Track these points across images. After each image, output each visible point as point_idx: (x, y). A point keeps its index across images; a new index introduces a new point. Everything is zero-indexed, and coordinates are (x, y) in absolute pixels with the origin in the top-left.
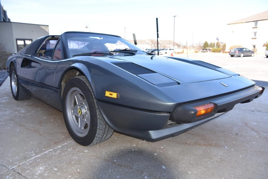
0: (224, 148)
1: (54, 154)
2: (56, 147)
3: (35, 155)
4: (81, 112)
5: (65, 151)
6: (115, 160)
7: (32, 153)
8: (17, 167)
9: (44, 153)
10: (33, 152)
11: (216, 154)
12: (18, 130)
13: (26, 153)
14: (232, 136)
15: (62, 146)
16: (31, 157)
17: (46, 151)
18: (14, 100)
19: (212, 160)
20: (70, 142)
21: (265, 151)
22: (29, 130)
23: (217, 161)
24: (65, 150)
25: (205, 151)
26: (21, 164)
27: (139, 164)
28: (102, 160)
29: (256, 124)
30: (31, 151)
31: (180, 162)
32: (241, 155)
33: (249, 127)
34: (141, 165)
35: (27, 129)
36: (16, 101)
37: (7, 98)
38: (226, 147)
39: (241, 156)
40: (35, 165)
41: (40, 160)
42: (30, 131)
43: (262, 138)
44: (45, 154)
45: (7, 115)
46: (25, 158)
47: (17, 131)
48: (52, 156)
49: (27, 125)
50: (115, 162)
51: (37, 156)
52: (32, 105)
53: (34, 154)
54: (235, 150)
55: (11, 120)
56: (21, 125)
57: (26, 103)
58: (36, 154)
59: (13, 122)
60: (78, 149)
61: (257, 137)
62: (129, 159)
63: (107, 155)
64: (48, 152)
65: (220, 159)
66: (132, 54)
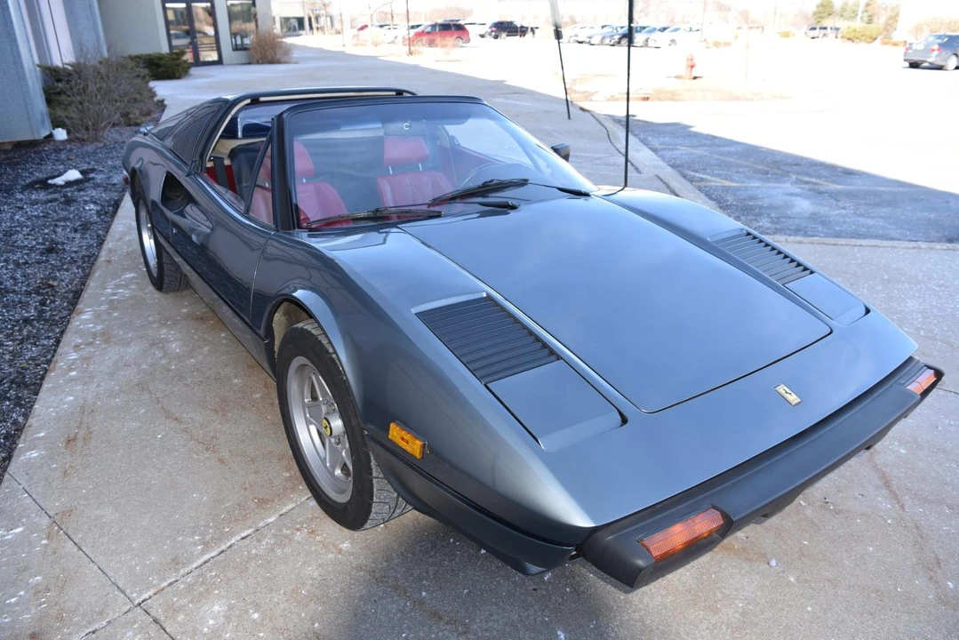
0: (767, 566)
1: (253, 552)
2: (263, 519)
3: (203, 552)
4: (328, 429)
5: (287, 541)
6: (424, 594)
7: (195, 544)
8: (155, 594)
9: (228, 544)
10: (197, 538)
11: (736, 589)
12: (159, 436)
13: (179, 542)
14: (806, 512)
15: (281, 515)
16: (190, 560)
17: (232, 534)
18: (151, 288)
19: (717, 617)
20: (304, 499)
21: (896, 589)
22: (191, 439)
23: (729, 624)
24: (286, 537)
25: (702, 575)
26: (165, 584)
27: (491, 615)
28: (389, 589)
29: (903, 451)
30: (193, 534)
31: (615, 617)
32: (811, 606)
33: (875, 468)
34: (498, 621)
35: (185, 431)
36: (157, 295)
37: (133, 278)
38: (773, 563)
39: (809, 609)
40: (201, 593)
41: (216, 575)
42: (192, 442)
43: (905, 527)
44: (230, 546)
45: (129, 366)
46: (176, 562)
47: (156, 437)
48: (250, 558)
49: (185, 415)
50: (422, 602)
51: (206, 557)
52: (202, 319)
53: (200, 547)
54: (798, 579)
55: (142, 386)
56: (169, 416)
57: (186, 307)
58: (207, 546)
59: (146, 396)
60: (325, 535)
61: (889, 521)
62: (466, 591)
63: (404, 569)
64: (239, 538)
65: (742, 614)
66: (507, 207)
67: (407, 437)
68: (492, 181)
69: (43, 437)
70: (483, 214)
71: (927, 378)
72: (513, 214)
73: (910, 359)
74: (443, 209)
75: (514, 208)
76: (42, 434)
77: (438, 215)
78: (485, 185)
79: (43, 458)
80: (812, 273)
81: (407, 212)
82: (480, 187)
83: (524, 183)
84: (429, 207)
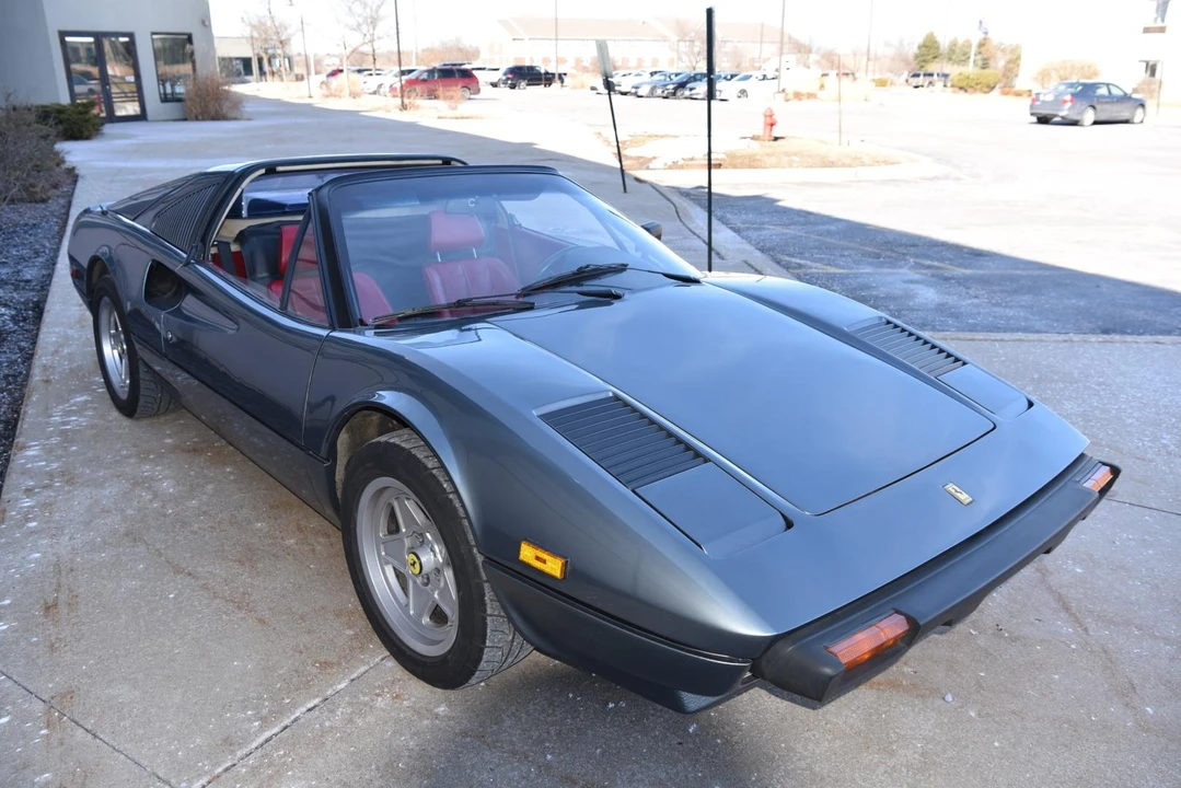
0: (942, 702)
1: (327, 724)
2: (331, 686)
3: (262, 729)
4: (417, 566)
5: (367, 709)
6: (549, 757)
7: (249, 720)
8: (209, 782)
9: (293, 717)
10: (249, 712)
11: (911, 728)
12: (171, 596)
13: (228, 719)
14: (979, 642)
15: (353, 680)
16: (246, 740)
17: (294, 706)
18: (115, 414)
19: (894, 760)
20: (377, 660)
21: (1090, 718)
22: (215, 597)
23: (909, 766)
24: (365, 705)
25: (870, 715)
26: (220, 770)
27: (634, 775)
28: (505, 755)
29: (1079, 570)
30: (245, 708)
31: (778, 767)
32: (998, 741)
33: (1050, 589)
34: (642, 780)
35: (204, 587)
36: (126, 422)
37: (86, 401)
38: (949, 698)
39: (996, 744)
40: (271, 777)
41: (285, 755)
42: (218, 601)
43: (1091, 652)
44: (296, 720)
45: (109, 511)
46: (229, 743)
47: (167, 598)
48: (324, 732)
49: (200, 569)
50: (548, 766)
51: (267, 734)
52: (195, 450)
53: (257, 724)
54: (979, 715)
55: (133, 536)
56: (178, 570)
57: (170, 436)
58: (265, 722)
59: (141, 549)
60: (413, 699)
61: (1073, 646)
62: (598, 751)
63: (518, 732)
64: (305, 709)
65: (922, 755)
66: (609, 297)
67: (544, 556)
68: (588, 266)
69: (9, 605)
70: (582, 306)
71: (1103, 475)
72: (617, 304)
73: (1082, 456)
74: (536, 299)
75: (618, 297)
76: (7, 602)
77: (531, 307)
78: (580, 271)
79: (16, 631)
80: (964, 364)
81: (494, 304)
82: (574, 274)
83: (622, 268)
84: (517, 297)
